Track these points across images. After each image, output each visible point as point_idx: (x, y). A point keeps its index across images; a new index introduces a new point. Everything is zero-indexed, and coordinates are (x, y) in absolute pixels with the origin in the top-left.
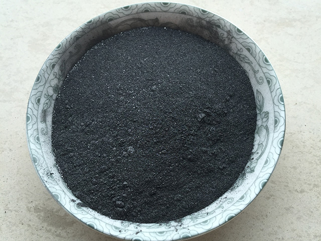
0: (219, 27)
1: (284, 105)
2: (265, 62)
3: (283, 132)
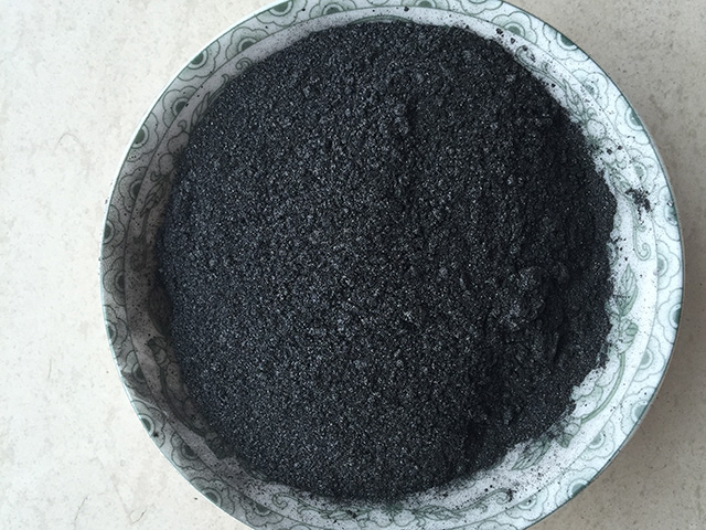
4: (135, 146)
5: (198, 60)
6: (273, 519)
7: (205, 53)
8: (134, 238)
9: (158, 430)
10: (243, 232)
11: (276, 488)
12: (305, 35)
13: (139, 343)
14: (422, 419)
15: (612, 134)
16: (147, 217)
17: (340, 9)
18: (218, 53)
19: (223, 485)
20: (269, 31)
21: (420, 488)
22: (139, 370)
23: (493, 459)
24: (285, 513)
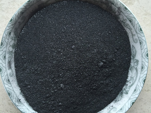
0: (113, 4)
1: (148, 58)
2: (140, 31)
3: (146, 75)
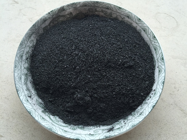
4: (118, 7)
5: (140, 19)
6: (27, 39)
7: (141, 21)
8: (96, 9)
9: (50, 14)
10: (98, 31)
11: (35, 41)
12: (149, 45)
13: (71, 10)
14: (51, 74)
15: (129, 121)
16: (101, 12)
17: (156, 51)
18: (142, 24)
19: (36, 28)
20: (149, 35)
21: (33, 77)
22: (65, 10)
23: (39, 96)
24: (29, 42)
